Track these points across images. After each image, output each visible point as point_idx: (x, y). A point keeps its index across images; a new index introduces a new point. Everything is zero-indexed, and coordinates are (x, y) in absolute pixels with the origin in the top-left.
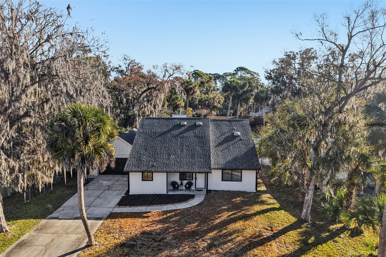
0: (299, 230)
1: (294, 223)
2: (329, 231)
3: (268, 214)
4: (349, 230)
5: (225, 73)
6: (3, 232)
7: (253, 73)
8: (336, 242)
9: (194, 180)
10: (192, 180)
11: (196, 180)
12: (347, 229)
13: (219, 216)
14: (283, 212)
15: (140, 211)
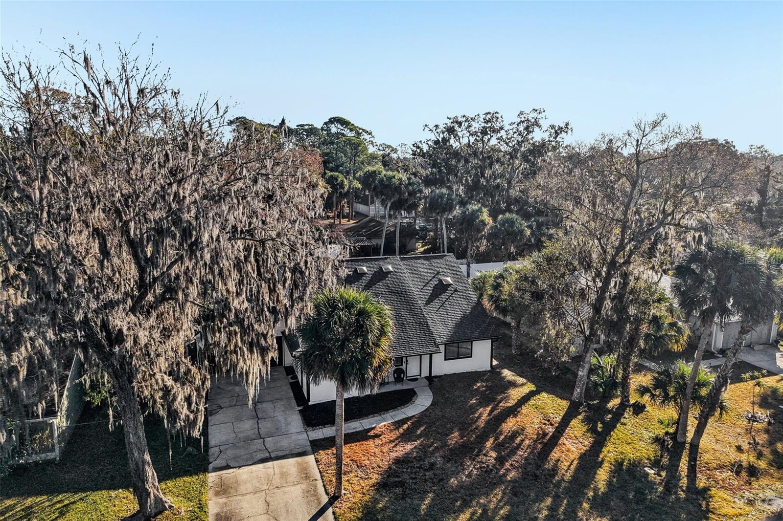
0: (580, 417)
1: (569, 408)
2: (609, 412)
3: (532, 402)
4: (630, 406)
5: (300, 125)
6: (166, 509)
7: (361, 131)
8: (625, 424)
9: (404, 365)
10: (402, 365)
11: (407, 364)
12: (628, 406)
13: (476, 415)
14: (544, 394)
15: (354, 430)
